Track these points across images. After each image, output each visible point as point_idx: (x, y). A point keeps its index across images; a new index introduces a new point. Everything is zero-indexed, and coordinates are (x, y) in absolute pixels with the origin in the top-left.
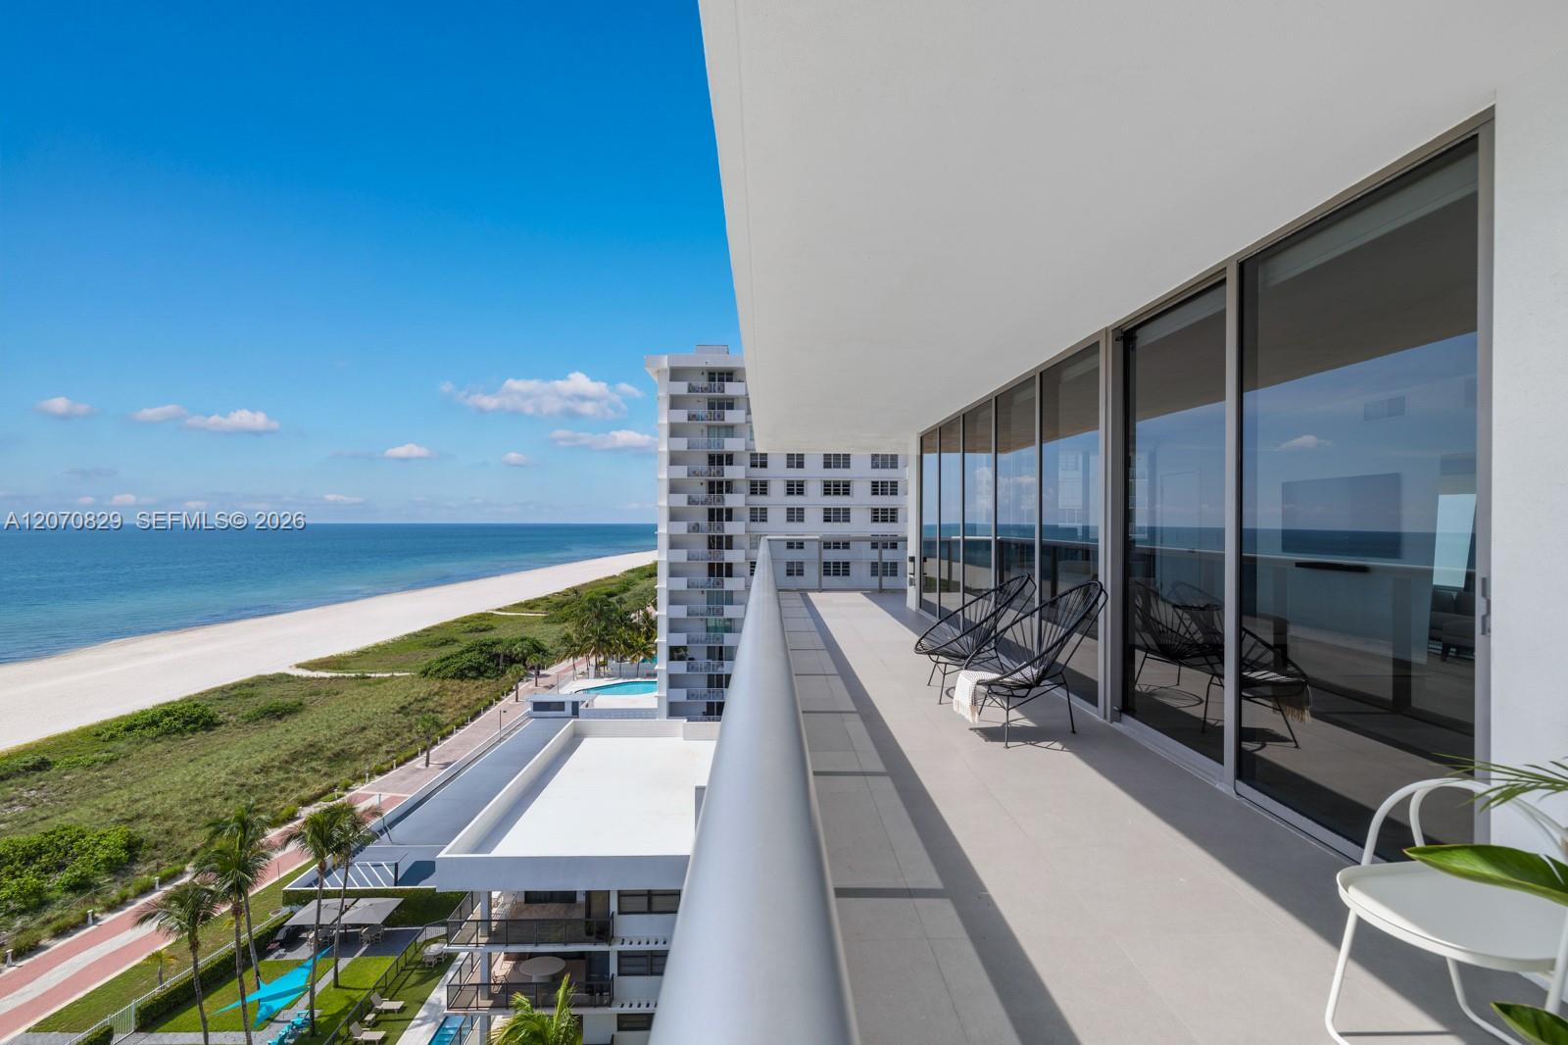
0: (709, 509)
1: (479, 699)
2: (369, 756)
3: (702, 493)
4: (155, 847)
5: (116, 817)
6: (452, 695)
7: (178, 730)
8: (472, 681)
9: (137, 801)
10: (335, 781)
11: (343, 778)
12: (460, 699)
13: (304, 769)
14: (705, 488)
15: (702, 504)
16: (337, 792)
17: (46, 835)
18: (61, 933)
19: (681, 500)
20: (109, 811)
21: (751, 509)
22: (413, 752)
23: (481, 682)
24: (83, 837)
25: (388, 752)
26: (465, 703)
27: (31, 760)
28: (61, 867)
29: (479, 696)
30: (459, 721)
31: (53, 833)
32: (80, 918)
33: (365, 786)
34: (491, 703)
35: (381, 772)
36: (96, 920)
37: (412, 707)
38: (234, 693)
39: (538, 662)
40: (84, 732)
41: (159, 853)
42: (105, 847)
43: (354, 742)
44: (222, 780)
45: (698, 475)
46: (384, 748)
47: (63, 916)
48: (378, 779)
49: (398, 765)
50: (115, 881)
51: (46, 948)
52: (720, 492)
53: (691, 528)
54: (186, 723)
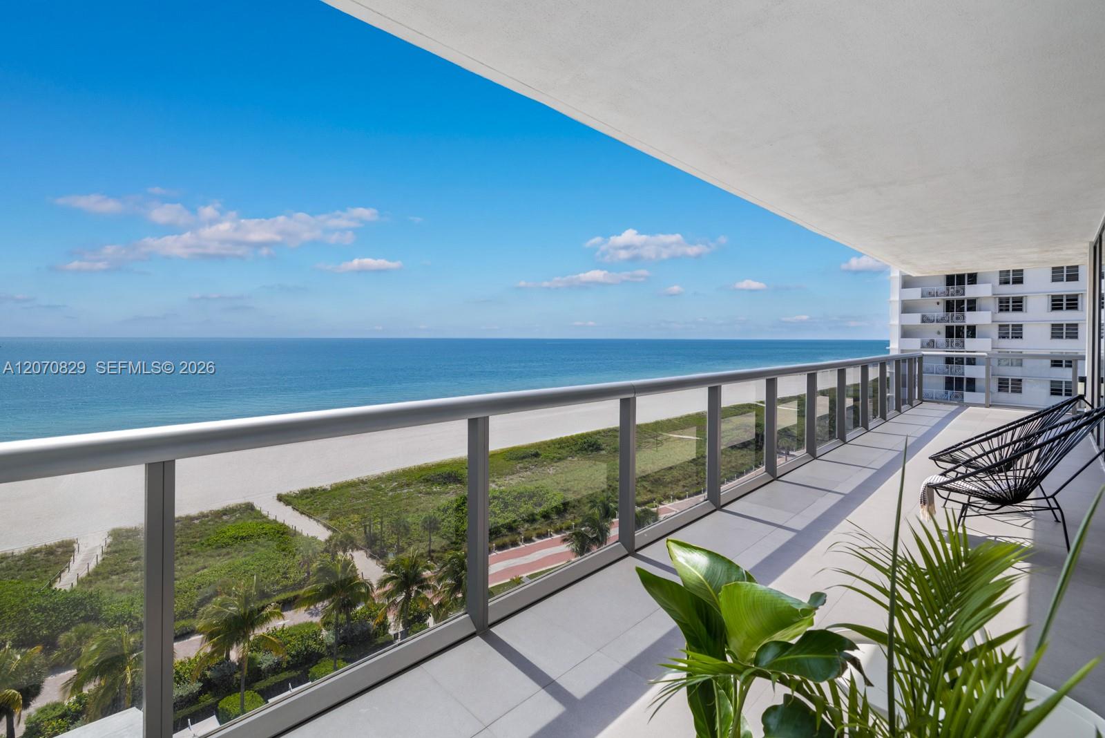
0: (947, 327)
1: (743, 464)
2: (674, 486)
3: (940, 311)
4: (574, 507)
5: (560, 487)
6: (725, 458)
7: (586, 449)
8: (739, 450)
9: (568, 482)
10: (655, 496)
11: (658, 496)
12: (730, 462)
13: (639, 485)
14: (942, 307)
15: (938, 321)
16: (655, 503)
17: (536, 488)
18: (540, 536)
19: (914, 319)
20: (558, 483)
21: (1000, 326)
22: (698, 490)
23: (745, 452)
24: (548, 493)
25: (684, 486)
26: (733, 465)
27: (533, 451)
28: (540, 505)
29: (743, 462)
30: (728, 476)
31: (538, 488)
32: (545, 532)
33: (671, 504)
34: (751, 469)
35: (680, 498)
36: (551, 536)
37: (699, 460)
38: (610, 434)
39: (787, 445)
40: (553, 442)
41: (575, 511)
42: (555, 501)
43: (665, 475)
44: (602, 480)
45: (933, 296)
46: (682, 483)
47: (539, 528)
48: (677, 502)
49: (690, 496)
50: (558, 519)
51: (533, 541)
52: (962, 310)
53: (925, 344)
54: (589, 446)
